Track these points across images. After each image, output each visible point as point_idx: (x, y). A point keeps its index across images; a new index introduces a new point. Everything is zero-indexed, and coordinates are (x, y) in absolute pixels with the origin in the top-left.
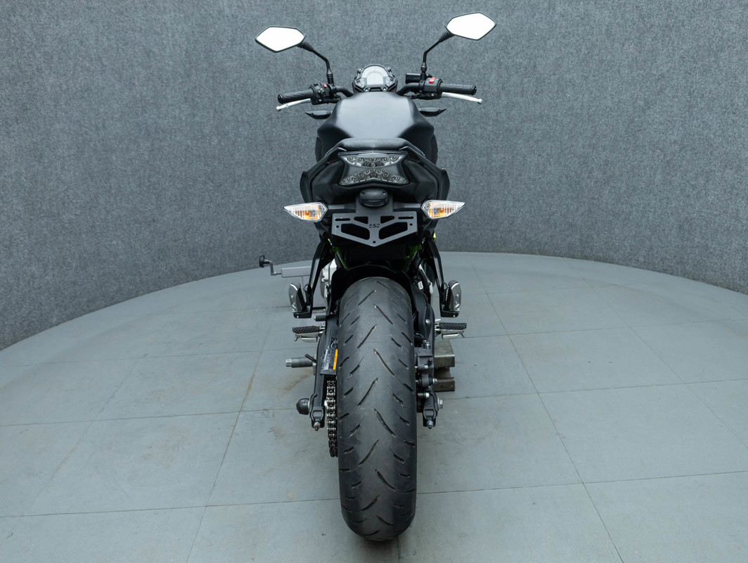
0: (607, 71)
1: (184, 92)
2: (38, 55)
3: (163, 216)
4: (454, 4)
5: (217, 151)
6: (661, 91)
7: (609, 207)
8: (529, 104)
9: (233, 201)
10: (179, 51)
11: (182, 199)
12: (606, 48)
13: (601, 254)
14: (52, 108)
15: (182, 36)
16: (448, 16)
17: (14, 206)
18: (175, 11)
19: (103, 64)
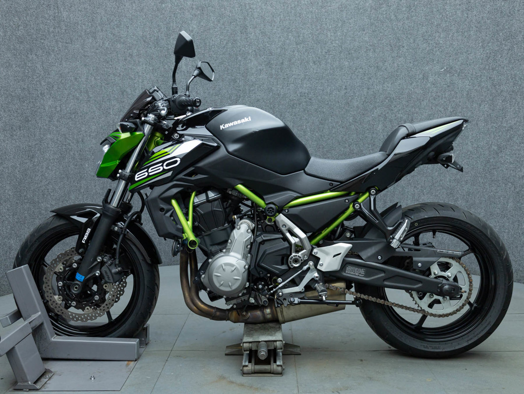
2: (43, 83)
4: (352, 73)
6: (511, 138)
12: (467, 107)
14: (47, 122)
15: (149, 82)
16: (347, 82)
17: (6, 191)
18: (146, 64)
19: (89, 96)
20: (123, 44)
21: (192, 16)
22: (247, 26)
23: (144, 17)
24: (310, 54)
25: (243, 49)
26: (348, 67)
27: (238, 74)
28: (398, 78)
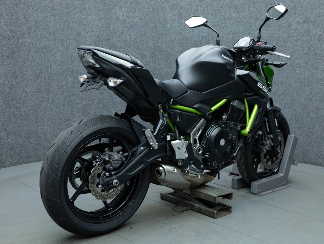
0: (318, 59)
2: (24, 27)
3: (74, 118)
4: (238, 23)
7: (319, 133)
10: (94, 34)
11: (85, 110)
12: (318, 47)
13: (314, 161)
14: (27, 54)
15: (97, 28)
18: (95, 15)
19: (55, 36)
24: (209, 9)
25: (162, 5)
26: (235, 18)
27: (159, 23)
28: (271, 26)
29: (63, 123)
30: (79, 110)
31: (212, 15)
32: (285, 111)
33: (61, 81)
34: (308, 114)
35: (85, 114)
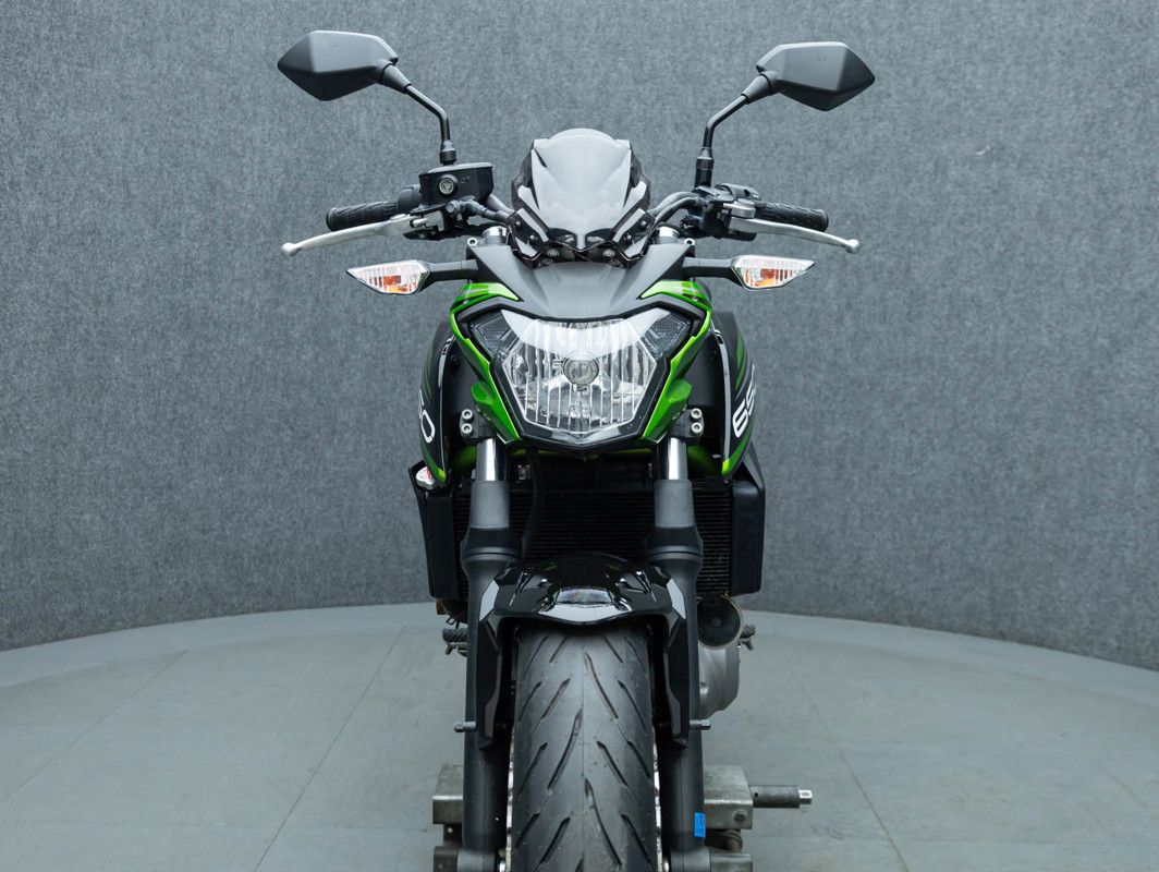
0: (1040, 283)
1: (266, 260)
2: (18, 160)
3: (188, 481)
4: (767, 156)
5: (309, 373)
6: (1141, 320)
7: (1047, 536)
8: (896, 336)
9: (325, 469)
10: (268, 188)
11: (229, 453)
12: (1038, 243)
13: (1032, 631)
14: (23, 253)
15: (277, 164)
16: (754, 175)
18: (272, 121)
19: (129, 193)
20: (219, 70)
21: (386, 10)
22: (519, 38)
23: (272, 8)
24: (668, 107)
25: (508, 90)
26: (757, 141)
27: (494, 151)
28: (877, 169)
29: (149, 500)
30: (209, 453)
31: (677, 127)
32: (931, 458)
33: (144, 351)
34: (1010, 468)
35: (230, 465)
